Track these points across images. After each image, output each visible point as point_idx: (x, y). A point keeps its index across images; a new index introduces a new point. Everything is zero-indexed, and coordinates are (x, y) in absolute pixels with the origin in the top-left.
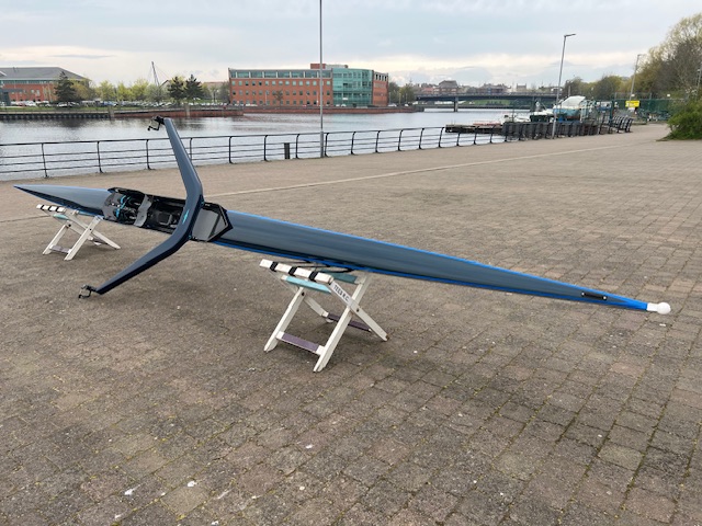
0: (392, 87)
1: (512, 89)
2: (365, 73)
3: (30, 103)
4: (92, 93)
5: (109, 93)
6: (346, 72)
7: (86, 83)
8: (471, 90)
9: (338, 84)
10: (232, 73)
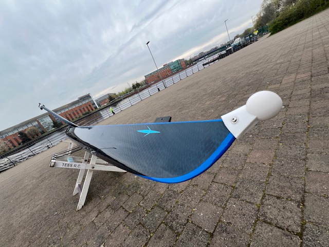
0: (186, 61)
1: (219, 46)
2: (177, 61)
3: (105, 104)
4: (117, 96)
5: (120, 94)
6: (173, 63)
7: (115, 94)
8: (208, 52)
9: (172, 67)
10: (145, 77)
